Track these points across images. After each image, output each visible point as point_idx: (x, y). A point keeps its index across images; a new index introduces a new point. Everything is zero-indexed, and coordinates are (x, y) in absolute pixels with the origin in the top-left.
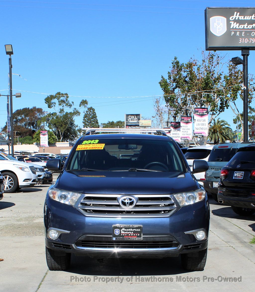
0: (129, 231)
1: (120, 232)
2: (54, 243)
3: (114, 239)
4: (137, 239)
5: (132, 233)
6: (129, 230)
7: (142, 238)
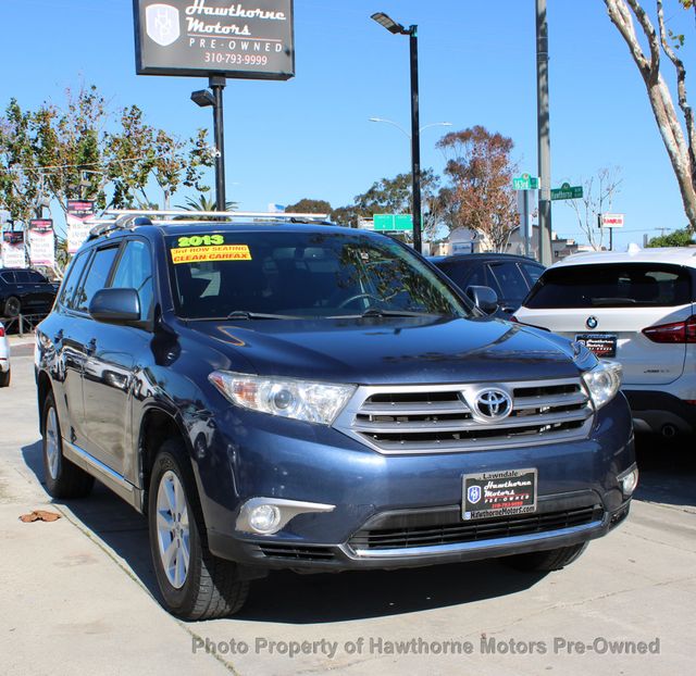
0: (503, 490)
1: (483, 494)
2: (262, 546)
3: (467, 516)
4: (523, 509)
5: (512, 493)
6: (505, 485)
7: (535, 505)
